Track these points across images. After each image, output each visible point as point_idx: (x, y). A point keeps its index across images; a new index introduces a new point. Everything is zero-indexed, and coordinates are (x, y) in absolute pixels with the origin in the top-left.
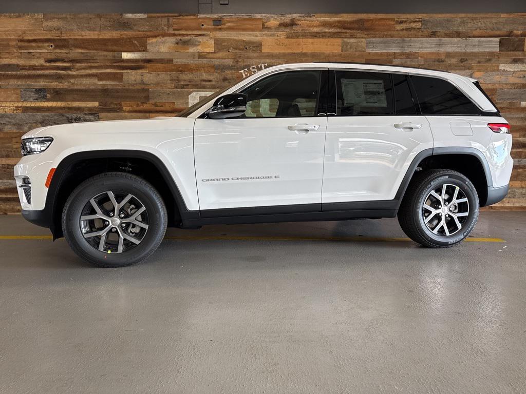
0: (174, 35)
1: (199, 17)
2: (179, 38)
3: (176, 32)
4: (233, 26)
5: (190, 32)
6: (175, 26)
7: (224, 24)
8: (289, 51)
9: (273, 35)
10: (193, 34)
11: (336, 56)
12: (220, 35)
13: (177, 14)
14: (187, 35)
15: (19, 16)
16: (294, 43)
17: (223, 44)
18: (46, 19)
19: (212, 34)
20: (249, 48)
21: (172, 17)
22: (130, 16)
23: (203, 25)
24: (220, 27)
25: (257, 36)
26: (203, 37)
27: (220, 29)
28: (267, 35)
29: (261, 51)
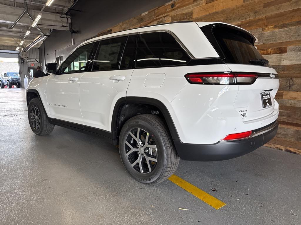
0: (157, 19)
1: (166, 5)
2: (158, 21)
3: (157, 18)
4: (180, 5)
5: (162, 16)
6: (157, 14)
7: (176, 6)
8: (208, 13)
9: (199, 4)
10: (163, 17)
11: (239, 8)
12: (173, 13)
13: (158, 7)
14: (161, 18)
15: (117, 26)
16: (210, 6)
17: (175, 19)
18: (123, 25)
19: (170, 14)
20: (186, 17)
21: (156, 9)
22: (143, 14)
23: (167, 10)
24: (174, 8)
25: (190, 8)
26: (167, 17)
27: (174, 9)
28: (196, 6)
29: (192, 17)
